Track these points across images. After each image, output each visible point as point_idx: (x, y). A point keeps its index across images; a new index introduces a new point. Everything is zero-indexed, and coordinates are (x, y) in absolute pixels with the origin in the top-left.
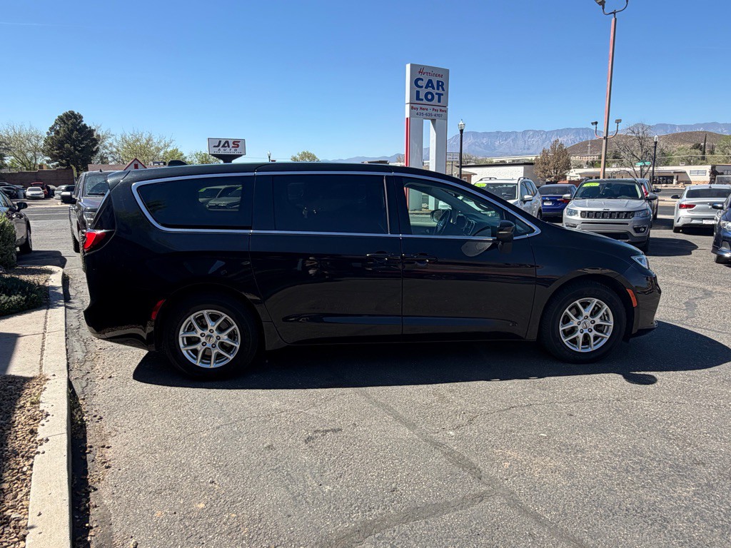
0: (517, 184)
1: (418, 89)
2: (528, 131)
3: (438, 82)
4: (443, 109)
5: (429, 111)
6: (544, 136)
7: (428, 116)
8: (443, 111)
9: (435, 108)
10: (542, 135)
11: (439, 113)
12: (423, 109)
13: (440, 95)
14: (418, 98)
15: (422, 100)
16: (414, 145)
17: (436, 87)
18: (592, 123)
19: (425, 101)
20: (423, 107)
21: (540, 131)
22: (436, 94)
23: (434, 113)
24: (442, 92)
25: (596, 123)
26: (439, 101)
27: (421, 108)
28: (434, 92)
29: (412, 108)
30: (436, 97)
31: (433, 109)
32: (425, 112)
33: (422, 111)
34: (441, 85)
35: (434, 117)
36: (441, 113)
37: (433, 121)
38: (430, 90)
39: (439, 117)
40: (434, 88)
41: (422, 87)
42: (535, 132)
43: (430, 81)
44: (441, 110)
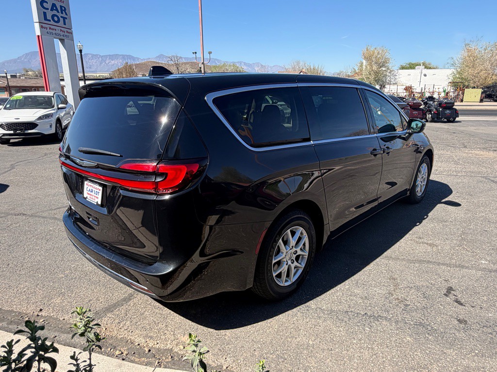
0: (53, 97)
1: (45, 11)
2: (88, 54)
3: (61, 7)
4: (69, 31)
5: (57, 32)
6: (100, 59)
7: (57, 36)
8: (69, 33)
9: (63, 29)
10: (99, 58)
11: (66, 34)
12: (52, 29)
13: (64, 18)
14: (46, 19)
15: (50, 21)
16: (49, 61)
17: (60, 11)
18: (193, 53)
19: (52, 22)
20: (52, 27)
21: (98, 55)
22: (61, 17)
23: (62, 33)
24: (66, 16)
25: (196, 53)
26: (65, 24)
27: (50, 28)
28: (60, 15)
29: (41, 27)
30: (61, 19)
31: (61, 30)
32: (54, 32)
33: (51, 31)
34: (64, 10)
35: (62, 37)
36: (68, 34)
37: (62, 41)
38: (55, 12)
39: (66, 37)
40: (58, 12)
41: (48, 9)
42: (93, 56)
43: (54, 5)
44: (67, 32)
